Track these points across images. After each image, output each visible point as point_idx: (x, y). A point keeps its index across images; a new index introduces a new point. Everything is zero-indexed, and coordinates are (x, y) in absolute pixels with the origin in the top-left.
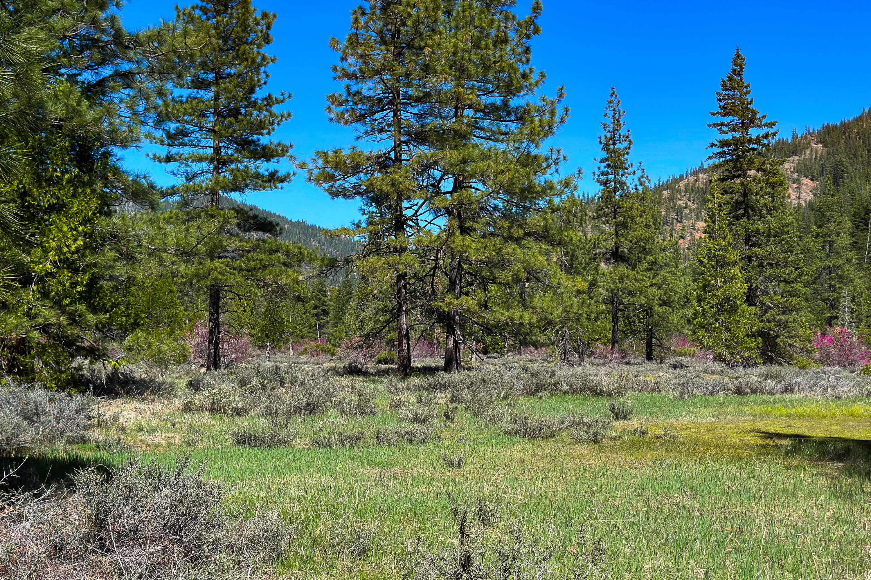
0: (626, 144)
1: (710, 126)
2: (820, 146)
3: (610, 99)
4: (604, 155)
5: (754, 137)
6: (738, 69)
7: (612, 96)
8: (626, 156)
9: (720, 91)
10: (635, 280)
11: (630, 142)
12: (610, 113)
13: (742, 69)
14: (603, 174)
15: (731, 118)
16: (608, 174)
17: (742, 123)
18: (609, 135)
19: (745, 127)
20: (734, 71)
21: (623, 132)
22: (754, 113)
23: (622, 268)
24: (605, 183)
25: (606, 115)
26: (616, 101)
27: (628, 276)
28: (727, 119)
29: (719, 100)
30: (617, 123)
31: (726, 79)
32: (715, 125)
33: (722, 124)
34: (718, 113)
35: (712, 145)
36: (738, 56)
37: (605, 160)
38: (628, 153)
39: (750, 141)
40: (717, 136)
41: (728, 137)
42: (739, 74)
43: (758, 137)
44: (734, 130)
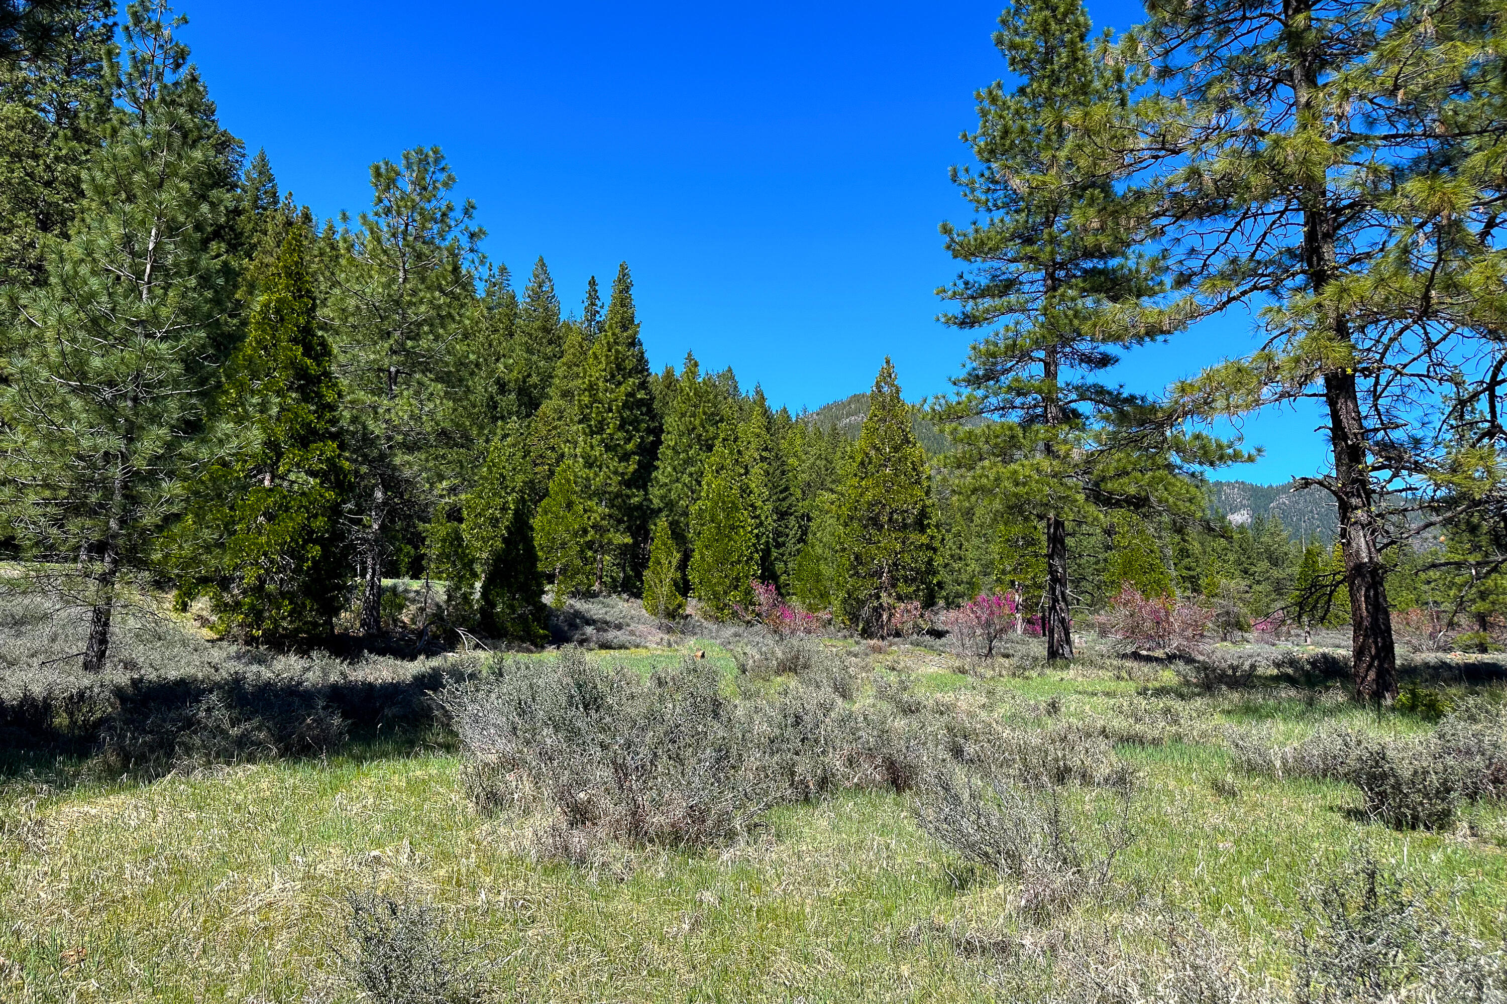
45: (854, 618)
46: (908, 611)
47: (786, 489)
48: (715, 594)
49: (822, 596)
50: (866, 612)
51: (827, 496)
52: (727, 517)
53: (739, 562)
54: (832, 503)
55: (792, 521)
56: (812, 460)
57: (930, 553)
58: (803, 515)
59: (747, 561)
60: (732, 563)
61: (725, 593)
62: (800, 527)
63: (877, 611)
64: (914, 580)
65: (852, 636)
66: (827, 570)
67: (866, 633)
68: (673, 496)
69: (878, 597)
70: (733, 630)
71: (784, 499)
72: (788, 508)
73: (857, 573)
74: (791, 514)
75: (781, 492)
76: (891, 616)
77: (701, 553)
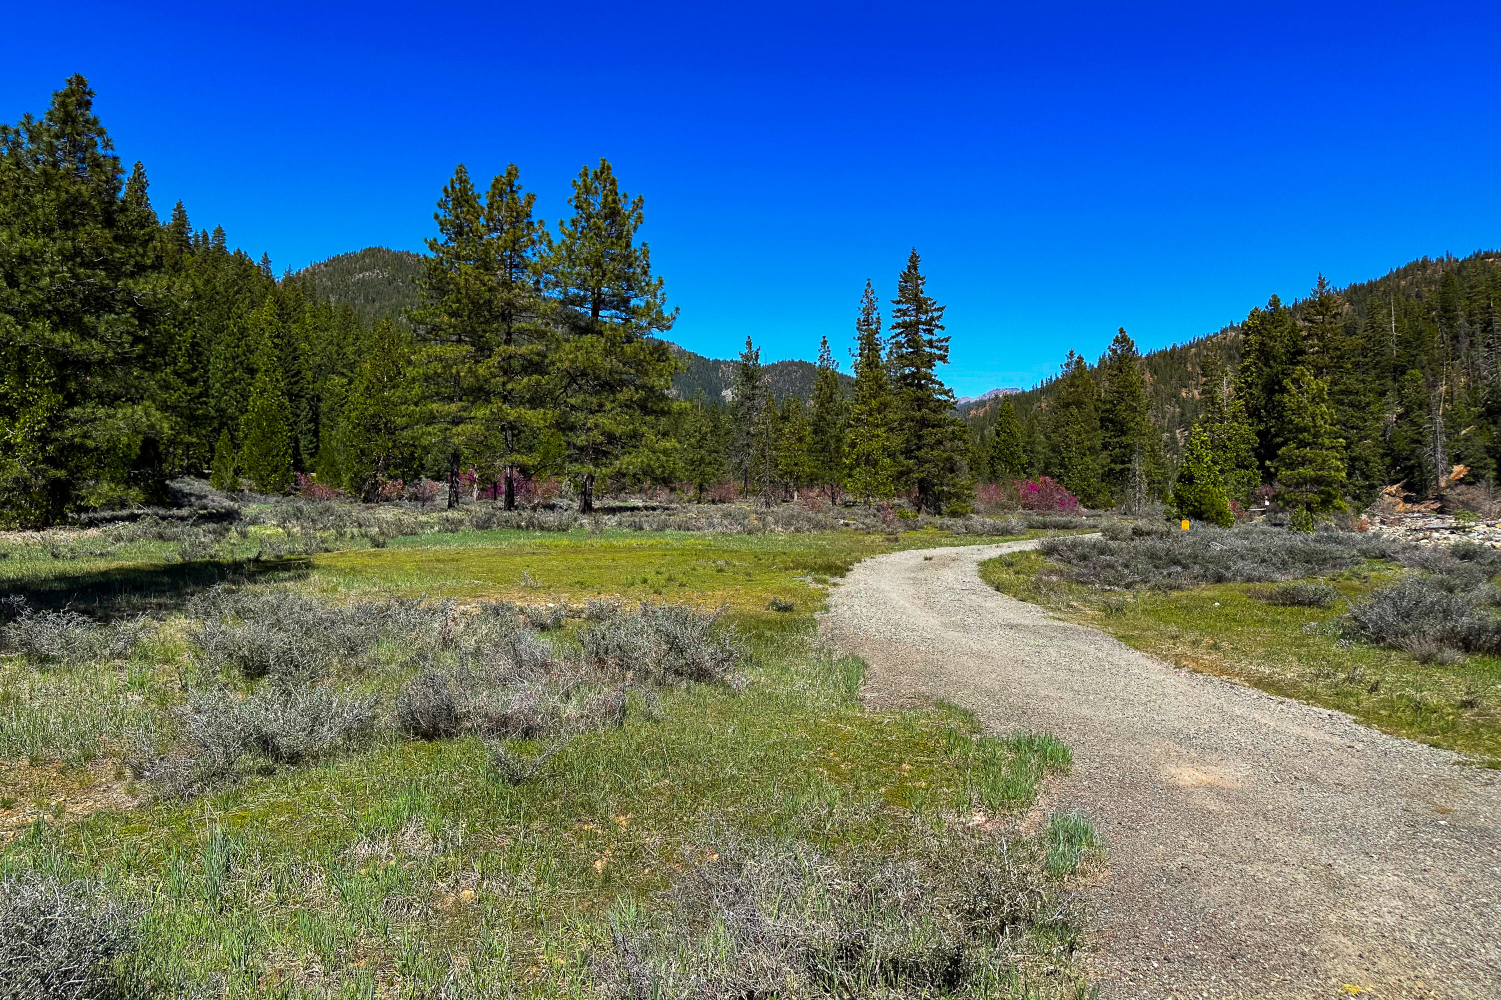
22: (925, 300)
45: (359, 490)
46: (394, 486)
47: (299, 372)
48: (261, 476)
49: (335, 476)
50: (366, 487)
51: (337, 379)
52: (269, 426)
53: (277, 455)
54: (342, 387)
55: (304, 404)
56: (324, 345)
57: (412, 449)
58: (313, 396)
59: (283, 455)
60: (273, 456)
61: (268, 475)
62: (311, 409)
63: (375, 486)
64: (400, 465)
65: (356, 502)
66: (339, 458)
67: (366, 500)
68: (223, 405)
69: (375, 476)
70: (275, 499)
71: (296, 382)
72: (300, 391)
73: (361, 461)
74: (303, 397)
75: (293, 377)
76: (384, 488)
77: (249, 448)
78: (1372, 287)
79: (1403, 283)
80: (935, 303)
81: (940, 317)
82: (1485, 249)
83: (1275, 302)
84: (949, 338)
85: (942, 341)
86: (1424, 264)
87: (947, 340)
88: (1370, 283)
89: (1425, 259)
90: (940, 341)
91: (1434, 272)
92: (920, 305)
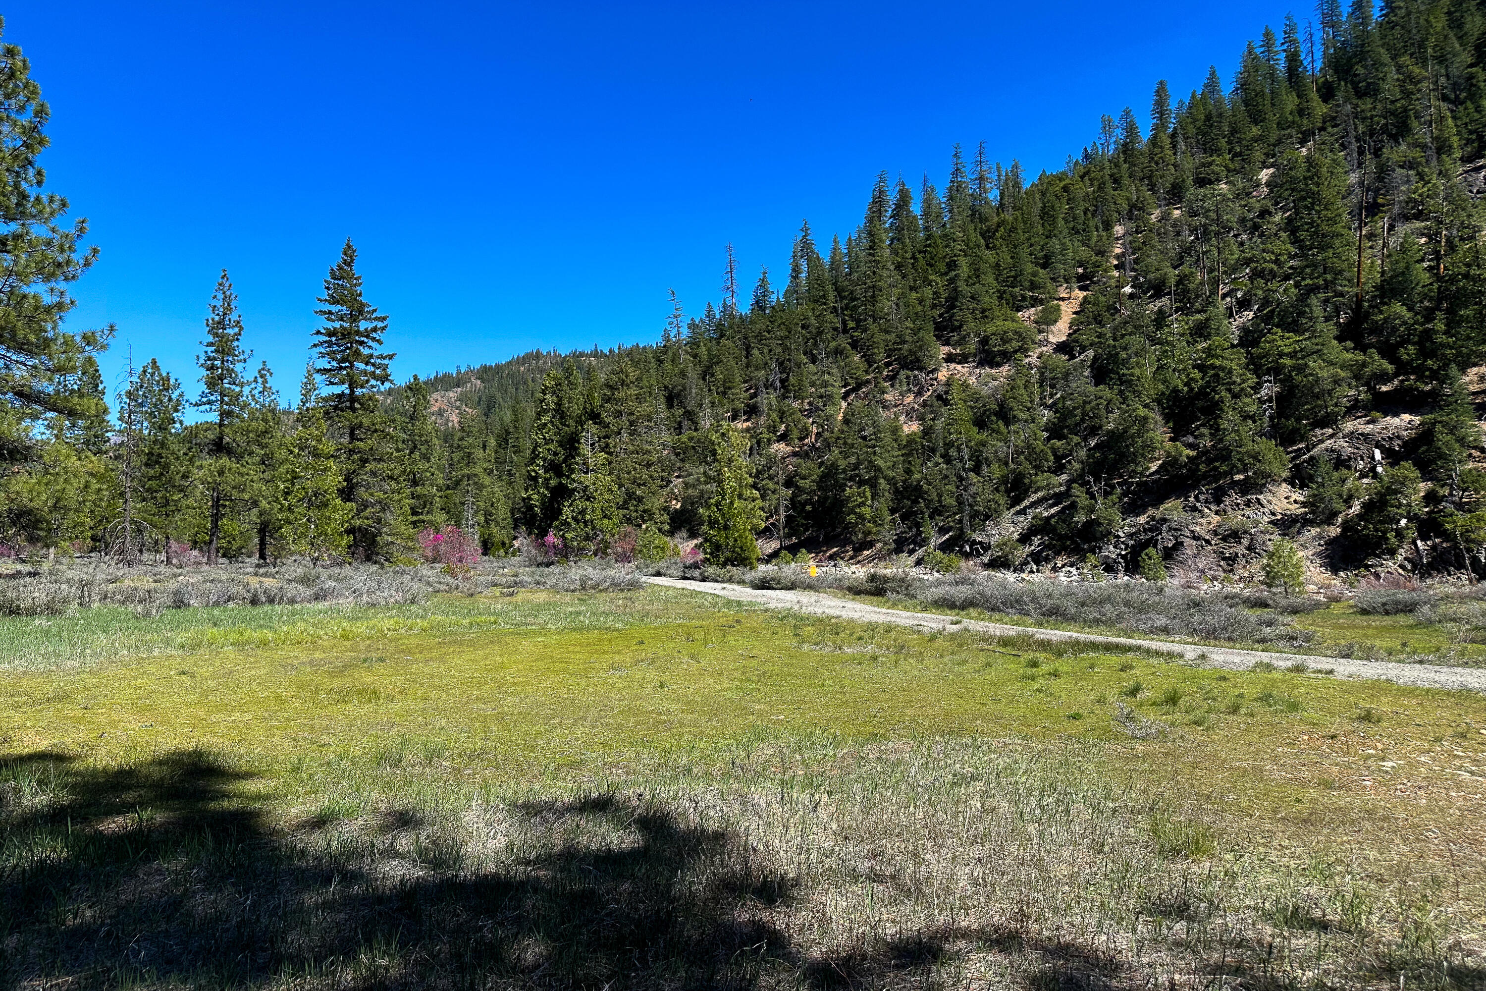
0: (236, 330)
1: (316, 312)
2: (479, 382)
3: (220, 281)
4: (210, 339)
5: (362, 329)
6: (349, 260)
7: (223, 278)
8: (236, 343)
9: (329, 279)
10: (239, 473)
11: (241, 328)
12: (220, 296)
13: (352, 260)
14: (209, 359)
15: (339, 307)
16: (215, 359)
17: (351, 314)
18: (217, 318)
19: (354, 319)
20: (345, 262)
21: (234, 317)
22: (362, 305)
23: (225, 461)
24: (212, 368)
25: (215, 297)
26: (227, 284)
27: (230, 469)
28: (335, 308)
29: (328, 288)
30: (228, 309)
31: (335, 268)
32: (322, 312)
33: (330, 313)
34: (326, 300)
35: (318, 333)
36: (349, 247)
37: (210, 344)
38: (238, 340)
39: (358, 333)
40: (324, 324)
41: (337, 325)
42: (349, 265)
43: (366, 330)
44: (342, 320)
78: (499, 368)
79: (522, 369)
80: (375, 311)
81: (383, 329)
82: (580, 350)
83: (415, 377)
84: (394, 355)
85: (384, 358)
86: (538, 356)
87: (391, 357)
88: (497, 366)
89: (538, 352)
90: (381, 357)
91: (545, 362)
92: (358, 311)
